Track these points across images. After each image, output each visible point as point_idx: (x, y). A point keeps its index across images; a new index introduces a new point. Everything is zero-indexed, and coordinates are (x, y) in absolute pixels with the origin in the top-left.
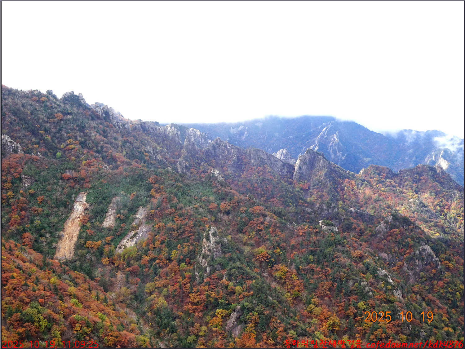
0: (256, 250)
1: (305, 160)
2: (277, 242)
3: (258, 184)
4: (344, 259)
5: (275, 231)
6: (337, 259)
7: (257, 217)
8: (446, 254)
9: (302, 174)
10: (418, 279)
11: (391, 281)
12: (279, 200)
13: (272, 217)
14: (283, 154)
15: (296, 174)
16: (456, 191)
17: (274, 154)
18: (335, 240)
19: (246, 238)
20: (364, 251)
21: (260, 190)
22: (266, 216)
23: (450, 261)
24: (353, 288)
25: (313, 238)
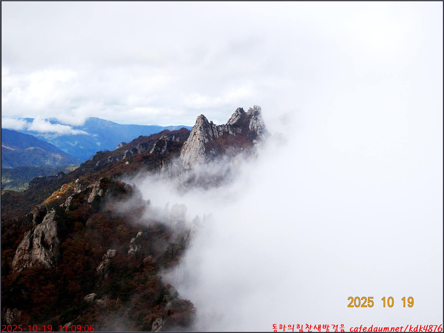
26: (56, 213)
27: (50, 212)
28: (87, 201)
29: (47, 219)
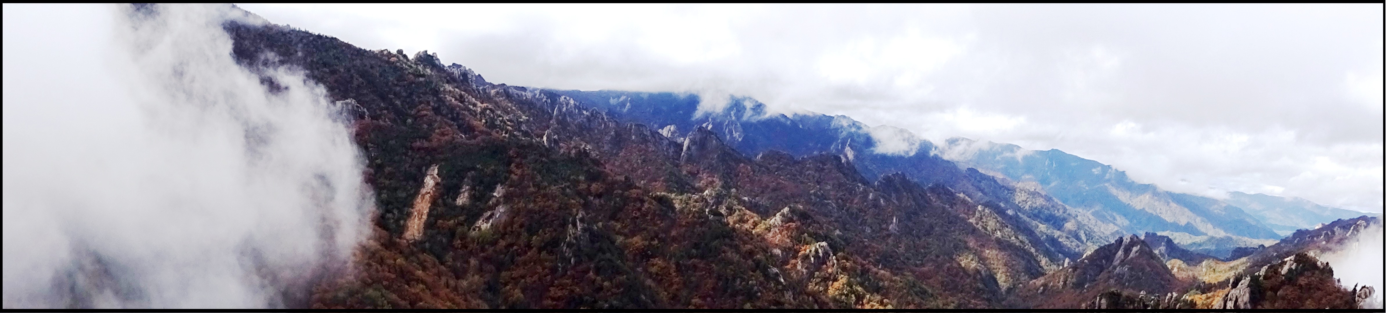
0: (630, 240)
1: (695, 139)
2: (655, 232)
3: (638, 163)
4: (731, 255)
5: (654, 219)
6: (723, 254)
7: (633, 202)
8: (844, 253)
9: (691, 155)
10: (812, 280)
11: (782, 280)
12: (662, 184)
13: (651, 203)
14: (670, 132)
15: (684, 155)
16: (860, 185)
17: (660, 131)
18: (722, 232)
19: (619, 226)
20: (755, 246)
21: (639, 172)
22: (644, 202)
23: (847, 260)
24: (740, 287)
25: (698, 229)
26: (1251, 280)
27: (1245, 279)
28: (1281, 272)
29: (1242, 284)
